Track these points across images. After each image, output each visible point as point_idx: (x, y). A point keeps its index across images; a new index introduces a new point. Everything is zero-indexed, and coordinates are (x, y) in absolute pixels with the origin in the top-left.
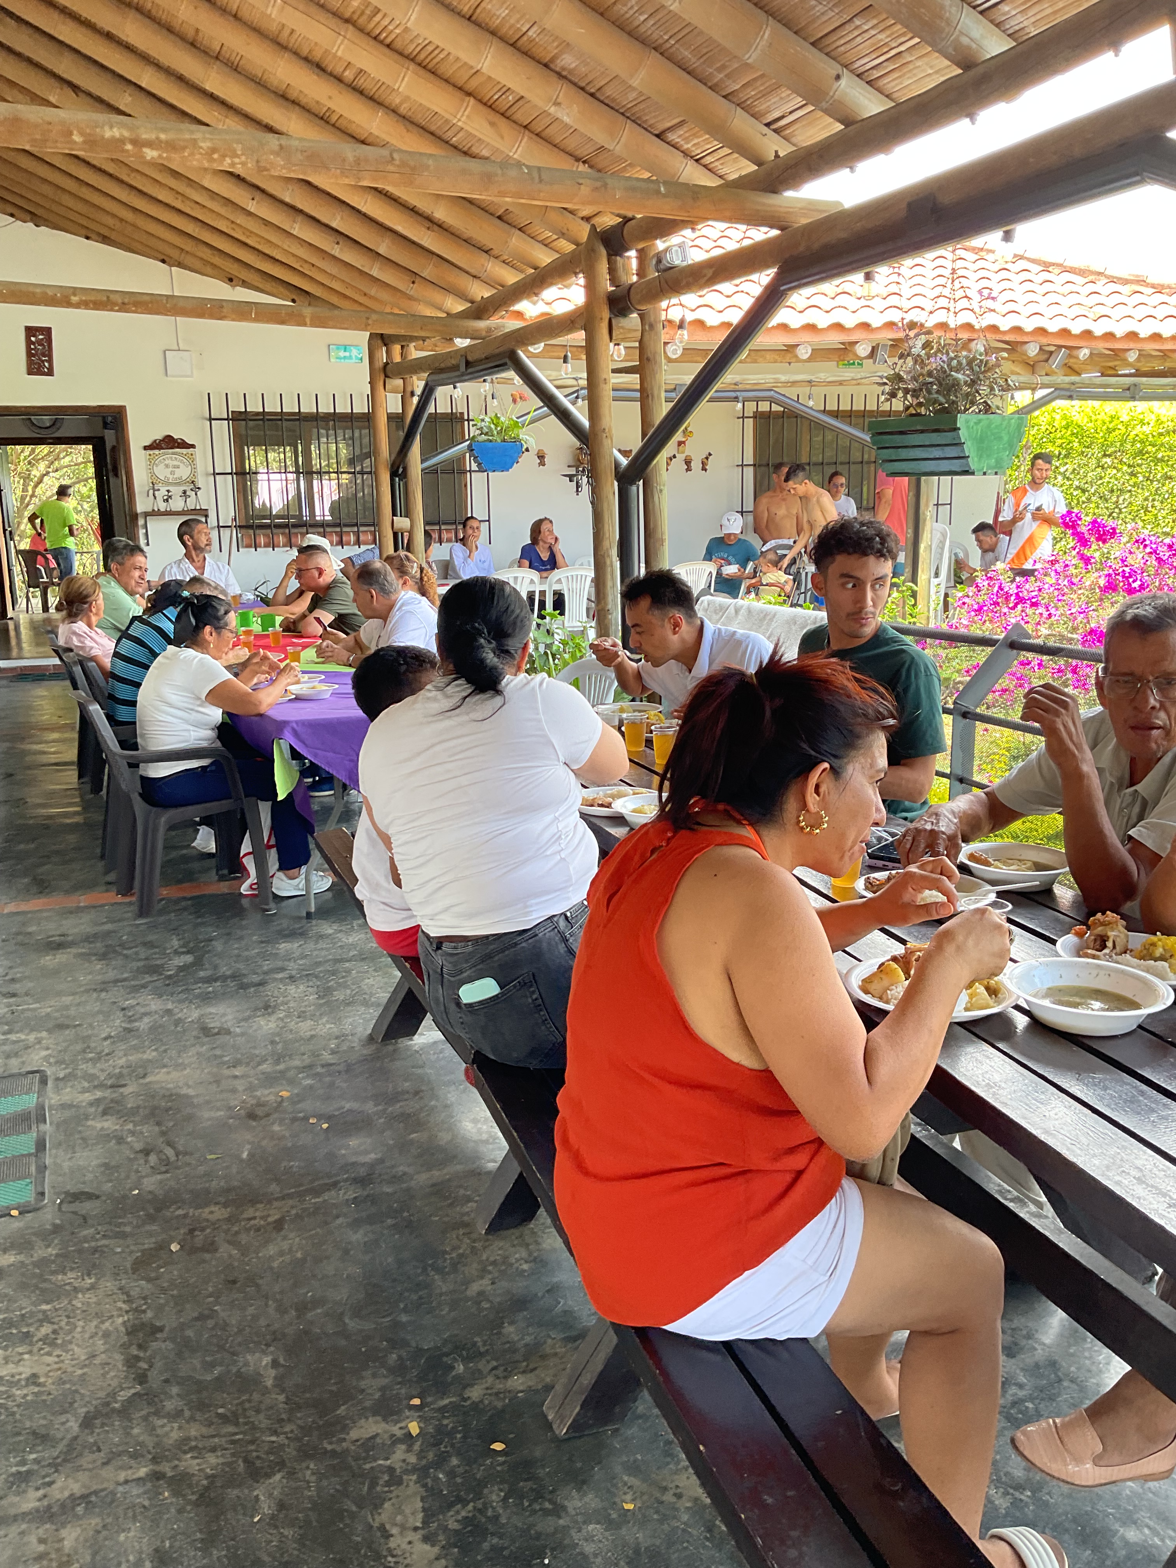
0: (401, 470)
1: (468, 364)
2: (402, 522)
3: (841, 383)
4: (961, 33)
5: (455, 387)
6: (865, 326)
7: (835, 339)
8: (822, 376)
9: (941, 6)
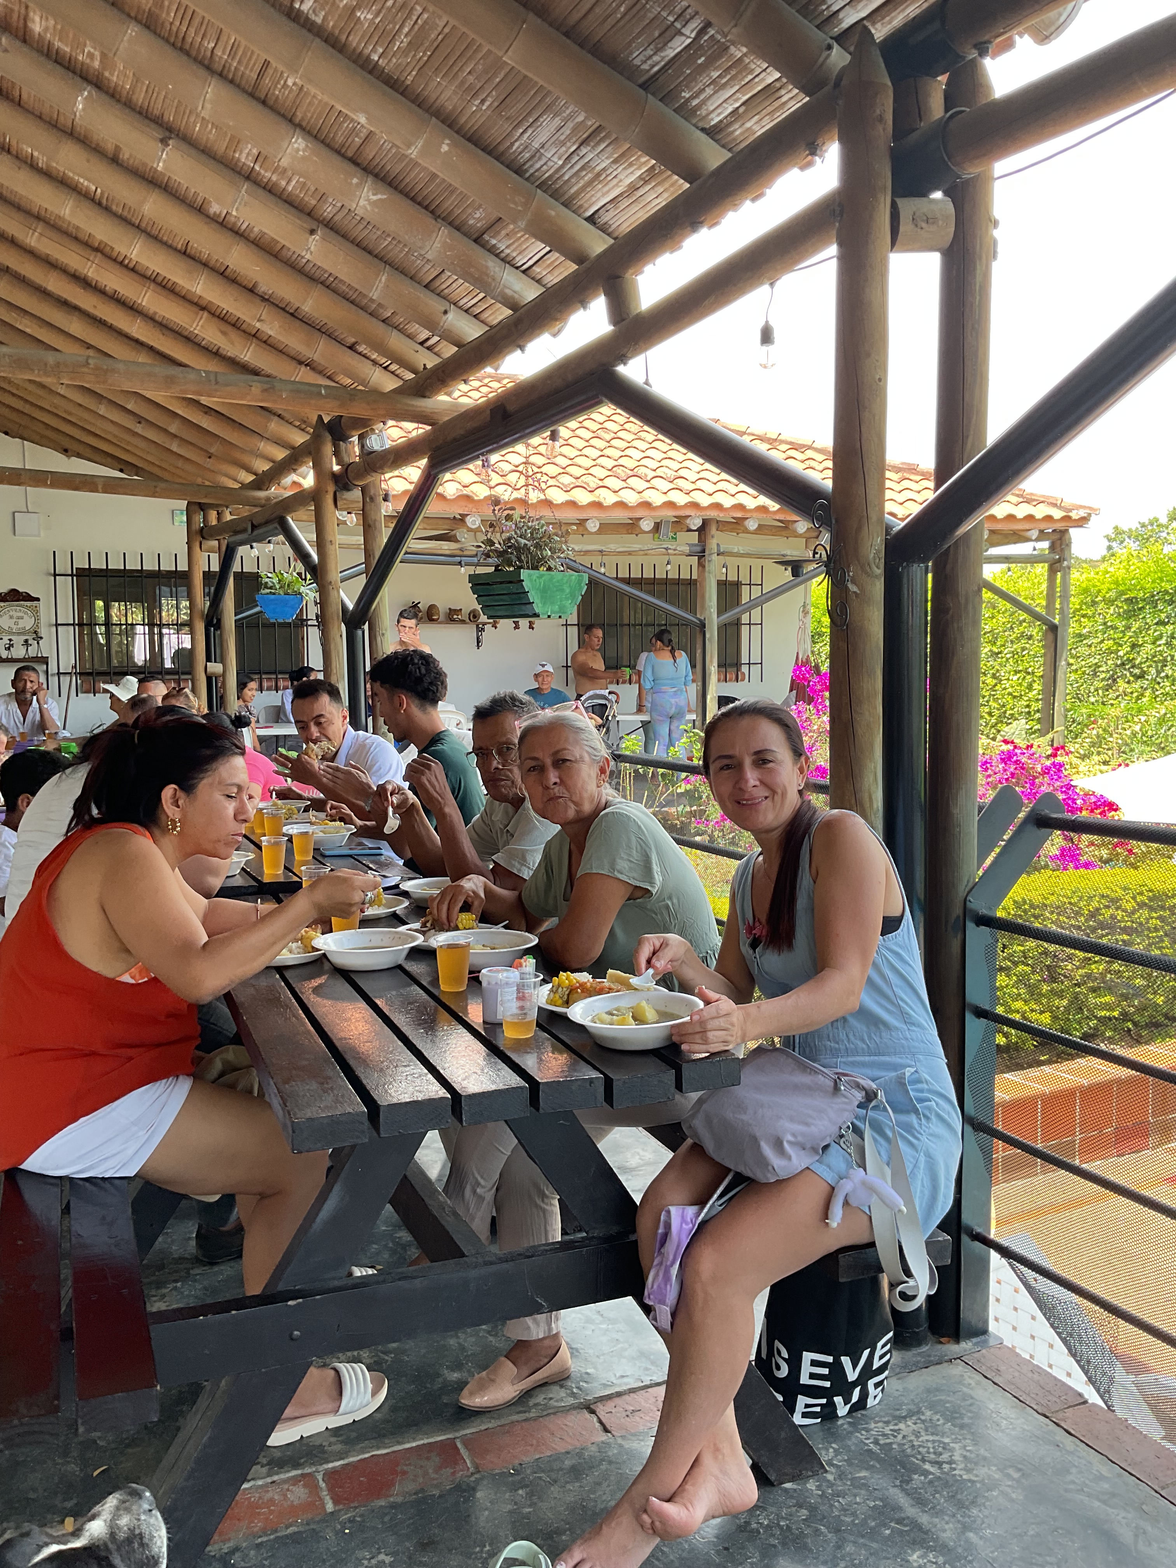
0: (215, 621)
1: (254, 527)
2: (215, 668)
3: (630, 553)
4: (505, 286)
5: (252, 547)
6: (647, 505)
7: (621, 516)
8: (612, 547)
9: (487, 267)
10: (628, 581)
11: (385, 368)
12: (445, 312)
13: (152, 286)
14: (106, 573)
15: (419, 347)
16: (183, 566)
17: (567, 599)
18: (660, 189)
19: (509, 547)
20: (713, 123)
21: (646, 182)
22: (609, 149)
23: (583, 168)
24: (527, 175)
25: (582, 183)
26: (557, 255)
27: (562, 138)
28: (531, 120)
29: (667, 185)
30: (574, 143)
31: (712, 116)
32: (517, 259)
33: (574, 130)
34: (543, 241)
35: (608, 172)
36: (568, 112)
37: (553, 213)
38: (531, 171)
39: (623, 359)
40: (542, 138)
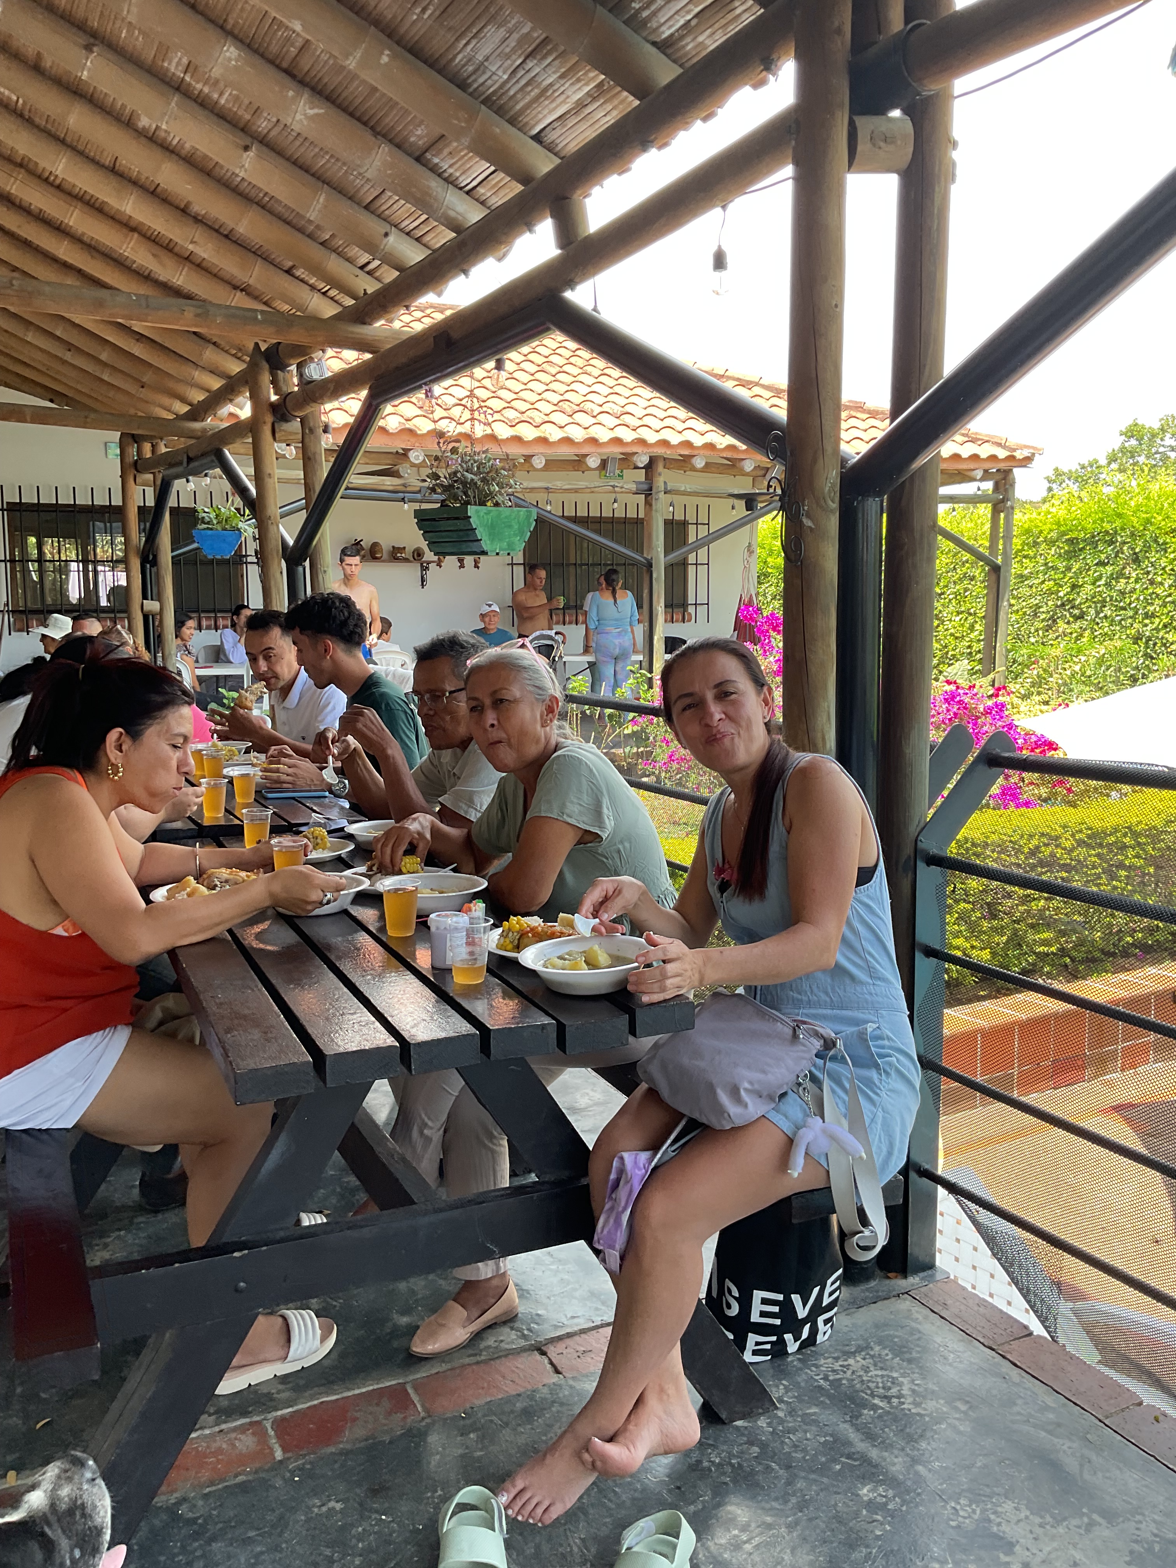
0: (151, 557)
1: (190, 460)
2: (152, 606)
3: (576, 491)
4: (448, 208)
5: (188, 481)
6: (593, 441)
7: (566, 452)
8: (559, 484)
9: (429, 187)
10: (575, 520)
11: (324, 294)
12: (386, 235)
13: (79, 205)
14: (38, 508)
15: (359, 272)
16: (117, 501)
17: (515, 535)
18: (609, 107)
19: (456, 481)
20: (664, 36)
21: (594, 99)
22: (557, 62)
23: (527, 84)
24: (471, 90)
25: (528, 99)
26: (502, 175)
27: (508, 50)
28: (475, 31)
29: (616, 102)
30: (520, 56)
31: (663, 28)
32: (461, 179)
33: (520, 42)
34: (488, 161)
35: (555, 87)
36: (513, 22)
37: (498, 130)
38: (475, 86)
39: (571, 284)
40: (486, 50)
